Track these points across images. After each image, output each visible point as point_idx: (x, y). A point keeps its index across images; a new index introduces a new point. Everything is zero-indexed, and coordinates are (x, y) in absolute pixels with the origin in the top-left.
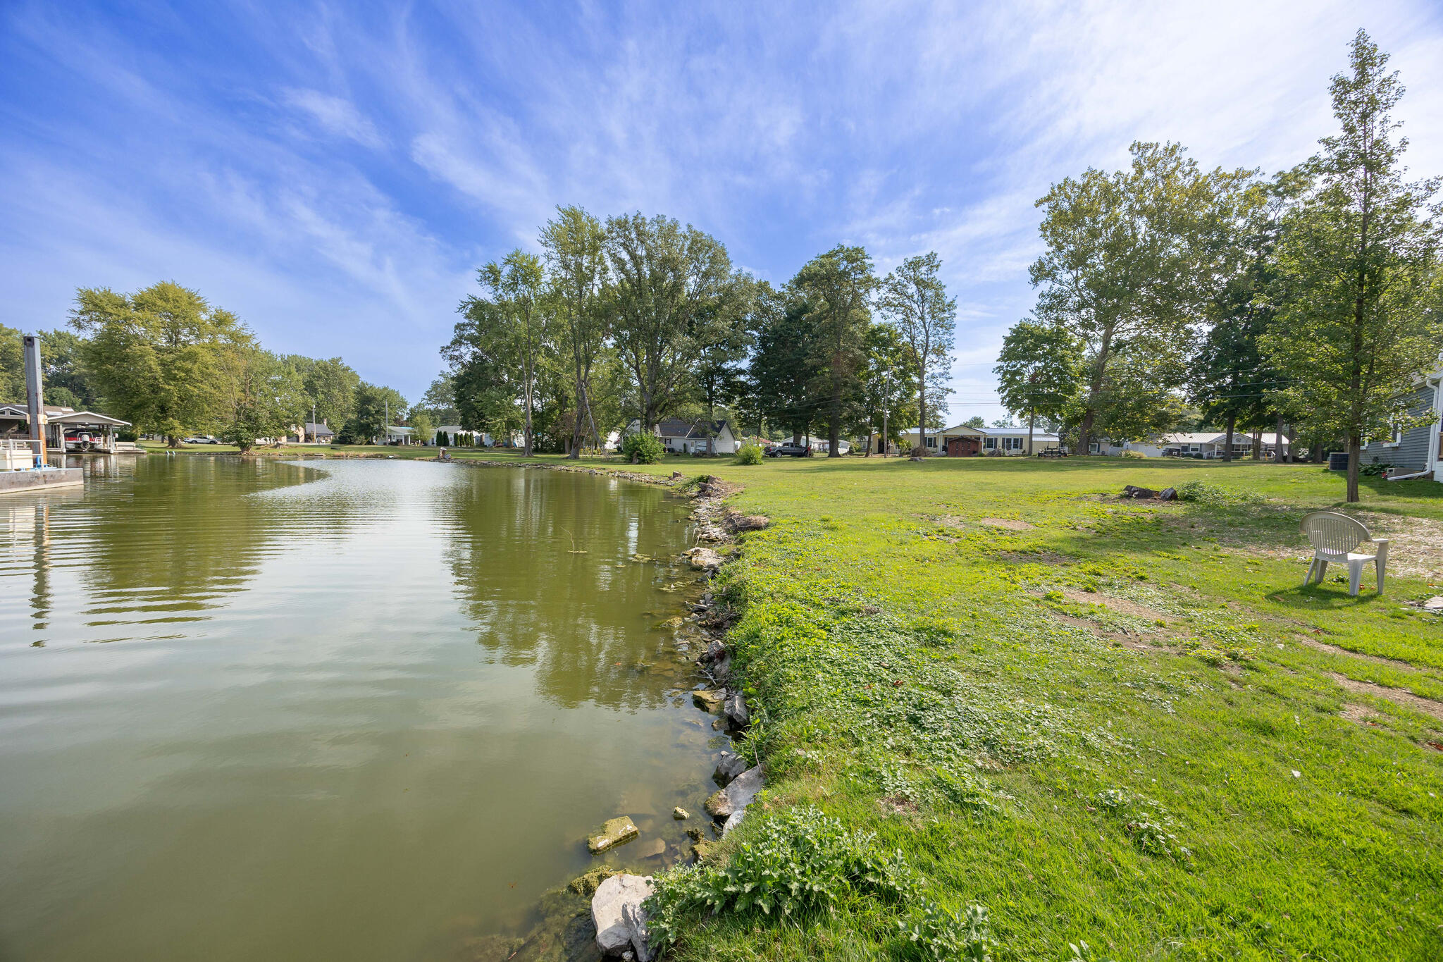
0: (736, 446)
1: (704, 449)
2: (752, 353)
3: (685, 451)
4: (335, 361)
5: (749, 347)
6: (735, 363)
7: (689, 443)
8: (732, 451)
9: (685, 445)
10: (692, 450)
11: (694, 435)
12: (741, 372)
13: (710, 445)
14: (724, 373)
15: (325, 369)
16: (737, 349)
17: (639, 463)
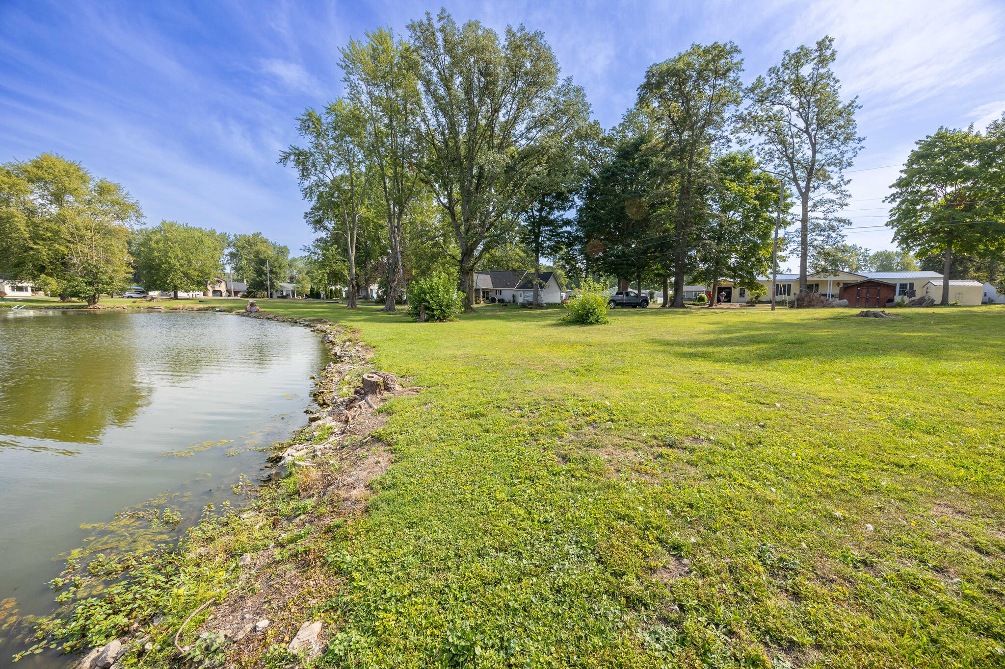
0: (561, 297)
1: (531, 299)
2: (579, 202)
3: (514, 301)
4: (256, 235)
5: (576, 198)
6: (562, 212)
7: (517, 294)
8: (558, 301)
9: (514, 296)
10: (520, 300)
11: (524, 287)
12: (567, 223)
13: (536, 295)
14: (551, 223)
15: (248, 241)
16: (562, 198)
17: (426, 321)
